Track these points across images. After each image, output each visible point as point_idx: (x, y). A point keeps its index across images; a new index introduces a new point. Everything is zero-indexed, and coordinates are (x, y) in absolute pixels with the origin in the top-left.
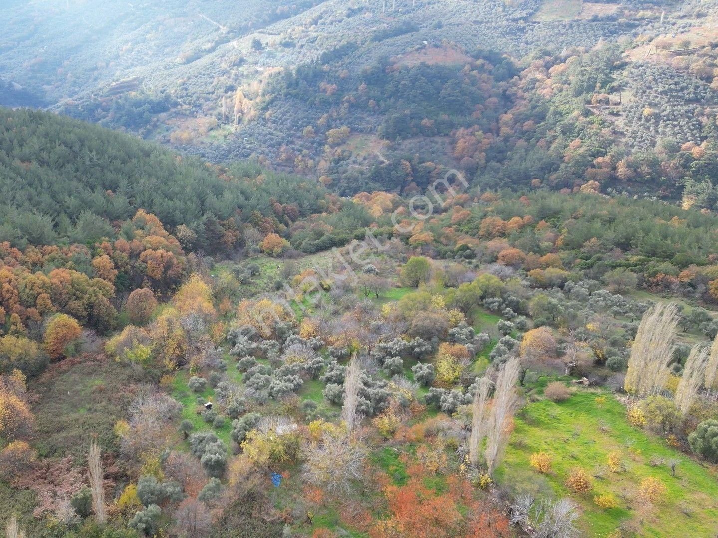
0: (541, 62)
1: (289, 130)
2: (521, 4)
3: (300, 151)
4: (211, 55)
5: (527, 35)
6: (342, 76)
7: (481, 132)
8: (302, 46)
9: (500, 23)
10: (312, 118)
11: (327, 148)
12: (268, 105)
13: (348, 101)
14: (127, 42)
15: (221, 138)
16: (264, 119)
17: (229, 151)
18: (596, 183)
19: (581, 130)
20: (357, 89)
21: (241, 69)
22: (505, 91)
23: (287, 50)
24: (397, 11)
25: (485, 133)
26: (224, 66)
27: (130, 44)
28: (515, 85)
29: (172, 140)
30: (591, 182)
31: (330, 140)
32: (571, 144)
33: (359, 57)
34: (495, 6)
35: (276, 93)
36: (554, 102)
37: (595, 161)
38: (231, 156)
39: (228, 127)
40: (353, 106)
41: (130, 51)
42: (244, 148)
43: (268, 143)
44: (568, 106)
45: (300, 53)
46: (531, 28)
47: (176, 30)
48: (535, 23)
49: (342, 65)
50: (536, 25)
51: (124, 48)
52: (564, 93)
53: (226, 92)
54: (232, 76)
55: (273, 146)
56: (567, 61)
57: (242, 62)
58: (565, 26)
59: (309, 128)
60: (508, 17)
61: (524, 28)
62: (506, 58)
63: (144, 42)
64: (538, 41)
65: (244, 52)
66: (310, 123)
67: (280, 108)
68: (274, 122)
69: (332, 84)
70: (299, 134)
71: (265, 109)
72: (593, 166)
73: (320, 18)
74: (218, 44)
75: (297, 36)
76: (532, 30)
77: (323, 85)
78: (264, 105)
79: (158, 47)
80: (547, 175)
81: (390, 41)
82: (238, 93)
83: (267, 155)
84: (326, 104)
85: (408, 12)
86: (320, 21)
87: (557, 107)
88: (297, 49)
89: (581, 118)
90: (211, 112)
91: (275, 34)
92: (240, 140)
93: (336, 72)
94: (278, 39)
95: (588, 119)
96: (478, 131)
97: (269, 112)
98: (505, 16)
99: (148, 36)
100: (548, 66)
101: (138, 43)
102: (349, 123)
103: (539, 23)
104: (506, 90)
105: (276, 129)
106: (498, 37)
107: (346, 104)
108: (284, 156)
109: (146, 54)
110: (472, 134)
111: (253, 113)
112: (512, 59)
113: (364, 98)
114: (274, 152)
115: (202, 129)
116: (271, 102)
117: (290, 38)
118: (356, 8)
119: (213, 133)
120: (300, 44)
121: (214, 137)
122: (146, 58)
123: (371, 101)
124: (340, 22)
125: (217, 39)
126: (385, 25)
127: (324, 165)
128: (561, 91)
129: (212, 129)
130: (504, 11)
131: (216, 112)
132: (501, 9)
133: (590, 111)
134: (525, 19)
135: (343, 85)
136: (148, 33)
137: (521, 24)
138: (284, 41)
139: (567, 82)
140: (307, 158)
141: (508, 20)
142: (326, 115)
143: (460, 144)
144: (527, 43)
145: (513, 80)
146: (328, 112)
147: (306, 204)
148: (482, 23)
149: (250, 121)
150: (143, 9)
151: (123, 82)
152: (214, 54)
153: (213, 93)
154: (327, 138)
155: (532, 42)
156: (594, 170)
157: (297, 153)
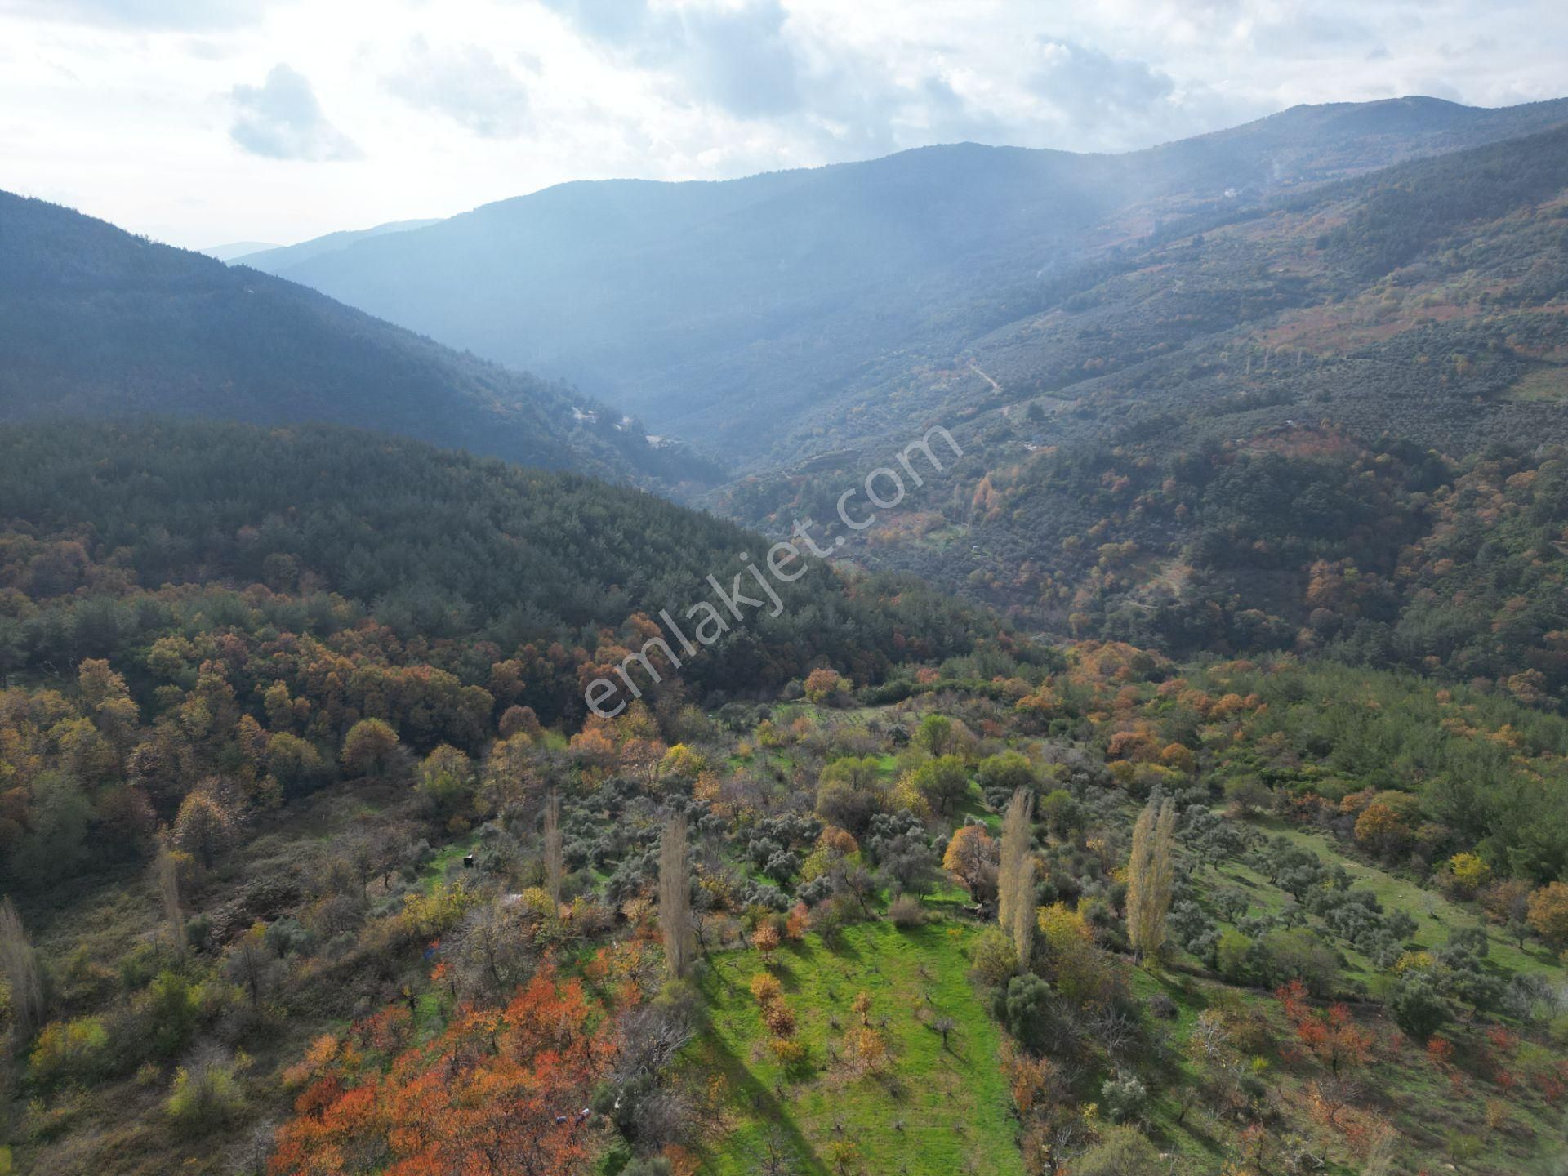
0: (1495, 465)
1: (1042, 539)
2: (1485, 372)
3: (1052, 572)
4: (964, 425)
5: (1483, 422)
6: (1140, 464)
7: (1354, 570)
8: (1105, 419)
9: (1438, 400)
10: (1082, 525)
11: (1094, 572)
12: (1020, 499)
13: (1143, 503)
14: (861, 401)
15: (942, 543)
16: (1009, 521)
17: (944, 564)
18: (1539, 673)
19: (1533, 581)
20: (1160, 487)
21: (1001, 446)
22: (1420, 508)
23: (1081, 423)
24: (1271, 374)
25: (1363, 571)
26: (977, 440)
27: (864, 404)
28: (1441, 498)
29: (870, 541)
30: (1530, 671)
31: (1102, 560)
32: (1508, 603)
33: (1175, 439)
34: (1436, 371)
35: (1036, 484)
36: (1498, 532)
37: (1545, 637)
38: (946, 570)
39: (959, 528)
40: (1150, 511)
41: (862, 414)
42: (968, 560)
43: (1005, 556)
44: (1520, 540)
45: (1099, 427)
46: (1493, 410)
47: (933, 388)
48: (1502, 402)
49: (1146, 448)
50: (1505, 406)
51: (855, 409)
52: (1519, 518)
53: (969, 477)
54: (985, 455)
55: (1013, 560)
56: (1541, 467)
57: (1006, 435)
58: (1558, 410)
59: (1072, 539)
60: (1455, 390)
61: (1481, 409)
62: (1432, 455)
63: (884, 402)
64: (1501, 431)
65: (1015, 422)
66: (1077, 531)
67: (1037, 505)
68: (1025, 526)
69: (1123, 476)
70: (1055, 547)
71: (1014, 505)
72: (1542, 645)
73: (1147, 377)
74: (982, 409)
75: (1102, 403)
76: (1495, 413)
77: (1106, 476)
78: (1013, 499)
79: (901, 410)
80: (1454, 652)
81: (1232, 417)
82: (985, 481)
83: (1001, 573)
84: (1107, 505)
85: (1287, 375)
86: (1146, 383)
87: (1502, 540)
88: (1097, 422)
89: (1536, 562)
90: (938, 504)
91: (1071, 399)
92: (967, 548)
93: (1133, 458)
94: (1072, 405)
95: (1548, 565)
96: (1351, 567)
97: (1019, 511)
98: (1450, 388)
99: (892, 395)
100: (1506, 472)
101: (874, 404)
102: (1139, 537)
103: (1510, 403)
104: (1423, 507)
105: (1023, 537)
106: (1428, 421)
107: (1139, 508)
108: (1024, 577)
109: (883, 419)
110: (1340, 572)
111: (996, 509)
112: (1444, 457)
113: (1170, 501)
114: (1011, 570)
115: (917, 529)
116: (1025, 497)
117: (1090, 405)
118: (1206, 365)
119: (932, 536)
120: (1104, 414)
121: (933, 540)
122: (882, 425)
123: (1181, 506)
124: (1176, 385)
125: (983, 402)
126: (1243, 393)
127: (1082, 596)
128: (1516, 514)
129: (933, 530)
130: (1449, 381)
131: (946, 505)
132: (1444, 378)
133: (1557, 551)
134: (1485, 396)
135: (1142, 477)
136: (894, 390)
137: (1477, 402)
138: (1080, 409)
139: (1529, 500)
140: (1059, 584)
141: (1453, 396)
142: (1103, 522)
143: (1314, 588)
144: (1481, 433)
145: (1440, 491)
146: (1108, 517)
147: (948, 639)
148: (1405, 397)
149: (989, 522)
150: (898, 357)
151: (830, 456)
152: (971, 423)
153: (948, 478)
154: (1097, 557)
155: (1490, 433)
156: (1541, 651)
157: (1046, 574)
